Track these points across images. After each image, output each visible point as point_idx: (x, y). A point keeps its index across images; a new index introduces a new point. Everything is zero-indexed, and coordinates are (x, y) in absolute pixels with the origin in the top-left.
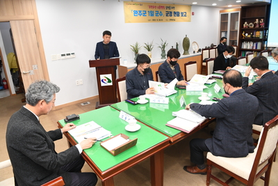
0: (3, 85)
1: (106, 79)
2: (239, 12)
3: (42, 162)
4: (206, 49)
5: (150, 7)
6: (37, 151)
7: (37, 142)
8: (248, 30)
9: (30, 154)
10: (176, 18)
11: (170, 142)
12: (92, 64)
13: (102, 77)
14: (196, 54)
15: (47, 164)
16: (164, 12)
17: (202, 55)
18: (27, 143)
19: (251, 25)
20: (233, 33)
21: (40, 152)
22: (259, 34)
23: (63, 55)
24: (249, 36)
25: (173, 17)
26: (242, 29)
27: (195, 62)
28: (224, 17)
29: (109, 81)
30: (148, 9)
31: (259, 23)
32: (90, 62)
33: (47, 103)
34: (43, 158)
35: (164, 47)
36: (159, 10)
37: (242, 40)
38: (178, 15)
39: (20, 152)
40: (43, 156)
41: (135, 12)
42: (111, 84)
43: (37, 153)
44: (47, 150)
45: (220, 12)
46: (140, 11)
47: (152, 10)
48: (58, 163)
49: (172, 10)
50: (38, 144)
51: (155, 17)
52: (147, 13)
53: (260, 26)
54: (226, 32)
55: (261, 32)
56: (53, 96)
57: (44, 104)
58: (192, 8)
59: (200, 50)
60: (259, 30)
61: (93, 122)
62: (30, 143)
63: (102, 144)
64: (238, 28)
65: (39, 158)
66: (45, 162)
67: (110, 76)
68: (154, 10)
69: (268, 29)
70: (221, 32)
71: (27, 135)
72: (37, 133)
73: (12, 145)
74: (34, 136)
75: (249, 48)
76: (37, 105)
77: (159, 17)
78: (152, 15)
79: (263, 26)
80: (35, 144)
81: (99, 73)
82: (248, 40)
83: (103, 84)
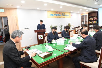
0: (3, 41)
1: (41, 37)
2: (88, 15)
3: (15, 60)
4: (76, 27)
5: (56, 13)
6: (14, 55)
7: (14, 52)
8: (91, 21)
9: (11, 56)
10: (65, 17)
11: (65, 54)
12: (35, 31)
13: (39, 36)
14: (73, 29)
15: (17, 61)
16: (61, 14)
17: (75, 29)
18: (11, 52)
19: (92, 19)
20: (86, 22)
21: (15, 56)
22: (95, 22)
23: (25, 29)
24: (92, 23)
25: (64, 16)
26: (89, 21)
27: (73, 31)
28: (82, 16)
29: (42, 38)
30: (55, 14)
31: (95, 18)
32: (35, 30)
33: (19, 37)
34: (16, 59)
35: (61, 26)
36: (59, 14)
37: (89, 24)
38: (66, 16)
39: (7, 56)
40: (16, 58)
41: (51, 15)
42: (42, 39)
43: (14, 56)
44: (18, 56)
45: (81, 15)
46: (53, 14)
47: (57, 14)
48: (22, 61)
49: (64, 14)
50: (14, 53)
51: (58, 16)
52: (55, 15)
53: (95, 19)
54: (83, 22)
55: (96, 21)
56: (21, 35)
57: (18, 38)
58: (71, 13)
59: (74, 28)
60: (95, 20)
61: (35, 49)
62: (12, 52)
63: (39, 55)
64: (87, 20)
65: (14, 58)
66: (17, 60)
67: (42, 36)
68: (58, 14)
69: (98, 20)
70: (82, 22)
71: (11, 49)
72: (14, 48)
73: (5, 53)
74: (13, 49)
75: (92, 27)
76: (15, 38)
77: (59, 16)
78: (57, 16)
79: (96, 19)
80: (13, 53)
81: (38, 35)
82: (91, 24)
83: (39, 39)
